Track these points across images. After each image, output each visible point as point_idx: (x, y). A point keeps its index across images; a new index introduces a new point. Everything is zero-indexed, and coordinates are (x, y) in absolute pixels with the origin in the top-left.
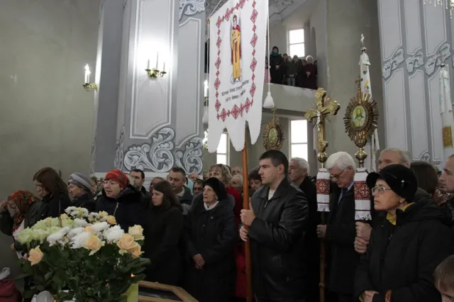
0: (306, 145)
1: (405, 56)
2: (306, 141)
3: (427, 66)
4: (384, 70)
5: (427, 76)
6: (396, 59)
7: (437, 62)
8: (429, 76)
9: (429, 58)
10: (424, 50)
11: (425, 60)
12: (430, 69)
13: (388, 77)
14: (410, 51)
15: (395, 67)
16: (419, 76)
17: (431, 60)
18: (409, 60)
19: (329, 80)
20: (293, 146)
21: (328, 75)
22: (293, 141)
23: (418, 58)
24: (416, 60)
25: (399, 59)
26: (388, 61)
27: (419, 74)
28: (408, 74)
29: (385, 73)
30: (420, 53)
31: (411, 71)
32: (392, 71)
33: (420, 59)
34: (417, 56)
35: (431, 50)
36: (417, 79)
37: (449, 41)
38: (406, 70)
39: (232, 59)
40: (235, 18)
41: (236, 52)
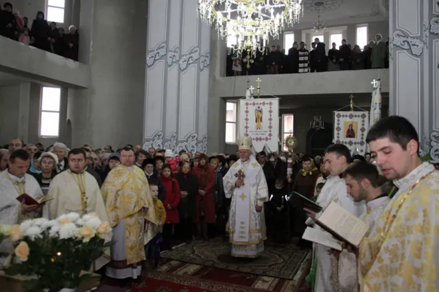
0: (58, 115)
1: (167, 50)
2: (58, 108)
3: (181, 62)
4: (148, 58)
5: (180, 70)
6: (159, 51)
7: (189, 60)
8: (183, 70)
9: (183, 56)
10: (180, 48)
11: (181, 57)
12: (183, 65)
13: (151, 65)
14: (171, 47)
15: (158, 57)
16: (175, 69)
17: (184, 57)
18: (170, 54)
19: (91, 55)
20: (43, 113)
21: (91, 50)
22: (44, 108)
23: (175, 54)
24: (174, 56)
25: (162, 52)
26: (153, 51)
27: (175, 67)
28: (168, 66)
29: (149, 61)
30: (178, 50)
31: (170, 63)
32: (155, 60)
33: (177, 55)
34: (175, 52)
35: (185, 50)
36: (173, 71)
37: (199, 46)
38: (166, 62)
39: (256, 121)
40: (259, 107)
41: (259, 119)
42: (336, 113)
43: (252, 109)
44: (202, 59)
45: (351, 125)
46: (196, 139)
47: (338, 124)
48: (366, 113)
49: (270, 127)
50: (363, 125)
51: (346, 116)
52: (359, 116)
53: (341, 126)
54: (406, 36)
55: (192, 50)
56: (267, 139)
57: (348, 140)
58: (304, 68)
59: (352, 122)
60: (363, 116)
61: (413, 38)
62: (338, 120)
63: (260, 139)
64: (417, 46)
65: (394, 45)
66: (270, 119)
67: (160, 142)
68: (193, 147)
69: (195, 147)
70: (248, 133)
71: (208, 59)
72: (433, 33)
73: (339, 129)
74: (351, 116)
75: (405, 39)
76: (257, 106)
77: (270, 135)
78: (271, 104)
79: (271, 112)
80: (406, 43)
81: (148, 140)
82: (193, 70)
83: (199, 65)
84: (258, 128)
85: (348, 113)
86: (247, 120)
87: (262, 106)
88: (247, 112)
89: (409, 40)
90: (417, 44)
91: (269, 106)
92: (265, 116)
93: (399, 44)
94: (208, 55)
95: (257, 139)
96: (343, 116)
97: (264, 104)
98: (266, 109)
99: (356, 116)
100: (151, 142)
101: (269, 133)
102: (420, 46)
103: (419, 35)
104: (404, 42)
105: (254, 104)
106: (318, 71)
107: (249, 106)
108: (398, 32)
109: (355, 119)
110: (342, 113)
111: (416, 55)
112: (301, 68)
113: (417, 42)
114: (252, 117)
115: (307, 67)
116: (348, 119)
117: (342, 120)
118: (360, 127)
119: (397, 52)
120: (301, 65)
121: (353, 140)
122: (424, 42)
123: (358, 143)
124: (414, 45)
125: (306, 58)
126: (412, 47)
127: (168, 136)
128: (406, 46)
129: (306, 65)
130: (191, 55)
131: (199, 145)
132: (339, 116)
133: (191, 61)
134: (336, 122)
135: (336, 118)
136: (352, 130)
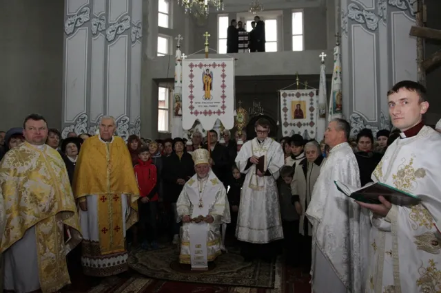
1: (92, 17)
3: (108, 32)
4: (66, 25)
5: (107, 42)
6: (81, 16)
7: (117, 30)
8: (110, 42)
9: (111, 25)
10: (107, 15)
11: (108, 25)
12: (111, 36)
13: (70, 34)
14: (96, 12)
15: (79, 24)
17: (112, 27)
18: (94, 21)
23: (101, 22)
25: (85, 18)
26: (73, 16)
27: (101, 37)
28: (92, 35)
29: (68, 28)
30: (104, 17)
31: (95, 32)
32: (75, 28)
33: (103, 23)
34: (101, 19)
35: (113, 17)
36: (99, 42)
37: (130, 14)
38: (90, 31)
39: (204, 89)
40: (208, 70)
41: (207, 86)
42: (282, 92)
43: (198, 72)
44: (134, 29)
45: (299, 105)
46: (128, 123)
47: (285, 104)
48: (314, 91)
49: (223, 97)
50: (312, 104)
51: (293, 95)
52: (306, 95)
53: (288, 106)
54: (361, 9)
55: (122, 17)
56: (219, 113)
57: (297, 121)
58: (244, 48)
59: (300, 102)
60: (311, 94)
61: (368, 11)
62: (285, 101)
63: (210, 113)
64: (372, 20)
65: (350, 18)
66: (223, 86)
67: (83, 127)
68: (124, 132)
69: (127, 132)
70: (193, 104)
71: (140, 31)
72: (391, 5)
73: (285, 110)
74: (298, 95)
75: (360, 12)
76: (204, 69)
77: (223, 107)
78: (224, 65)
79: (223, 76)
80: (361, 17)
81: (69, 125)
82: (122, 41)
83: (130, 36)
84: (207, 97)
85: (295, 92)
86: (191, 86)
87: (211, 69)
88: (191, 76)
89: (364, 13)
90: (372, 18)
91: (221, 68)
92: (217, 82)
93: (354, 17)
94: (140, 26)
95: (205, 113)
96: (290, 95)
97: (214, 65)
98: (217, 72)
99: (303, 95)
100: (73, 127)
101: (221, 104)
102: (375, 20)
103: (374, 8)
104: (359, 15)
105: (201, 66)
106: (259, 51)
107: (194, 68)
108: (353, 5)
109: (302, 98)
110: (288, 92)
111: (370, 30)
112: (241, 48)
113: (372, 16)
114: (199, 82)
115: (247, 48)
116: (295, 99)
117: (288, 100)
118: (308, 106)
119: (352, 25)
120: (240, 45)
121: (301, 121)
122: (379, 16)
123: (307, 124)
124: (369, 19)
125: (246, 38)
126: (367, 20)
127: (93, 119)
128: (361, 20)
129: (246, 45)
130: (121, 24)
131: (131, 130)
132: (285, 95)
133: (120, 31)
134: (282, 102)
135: (282, 98)
136: (300, 110)
